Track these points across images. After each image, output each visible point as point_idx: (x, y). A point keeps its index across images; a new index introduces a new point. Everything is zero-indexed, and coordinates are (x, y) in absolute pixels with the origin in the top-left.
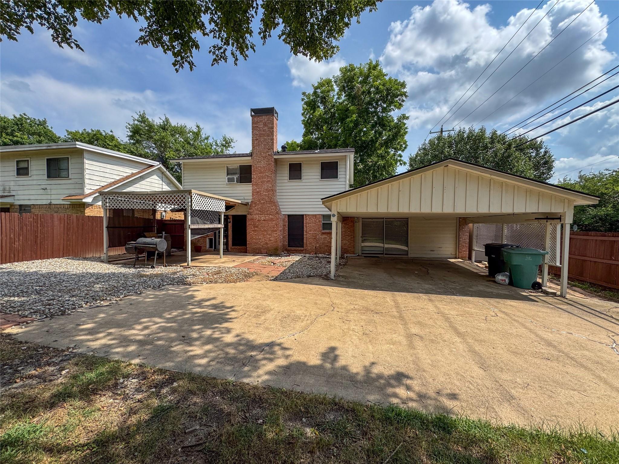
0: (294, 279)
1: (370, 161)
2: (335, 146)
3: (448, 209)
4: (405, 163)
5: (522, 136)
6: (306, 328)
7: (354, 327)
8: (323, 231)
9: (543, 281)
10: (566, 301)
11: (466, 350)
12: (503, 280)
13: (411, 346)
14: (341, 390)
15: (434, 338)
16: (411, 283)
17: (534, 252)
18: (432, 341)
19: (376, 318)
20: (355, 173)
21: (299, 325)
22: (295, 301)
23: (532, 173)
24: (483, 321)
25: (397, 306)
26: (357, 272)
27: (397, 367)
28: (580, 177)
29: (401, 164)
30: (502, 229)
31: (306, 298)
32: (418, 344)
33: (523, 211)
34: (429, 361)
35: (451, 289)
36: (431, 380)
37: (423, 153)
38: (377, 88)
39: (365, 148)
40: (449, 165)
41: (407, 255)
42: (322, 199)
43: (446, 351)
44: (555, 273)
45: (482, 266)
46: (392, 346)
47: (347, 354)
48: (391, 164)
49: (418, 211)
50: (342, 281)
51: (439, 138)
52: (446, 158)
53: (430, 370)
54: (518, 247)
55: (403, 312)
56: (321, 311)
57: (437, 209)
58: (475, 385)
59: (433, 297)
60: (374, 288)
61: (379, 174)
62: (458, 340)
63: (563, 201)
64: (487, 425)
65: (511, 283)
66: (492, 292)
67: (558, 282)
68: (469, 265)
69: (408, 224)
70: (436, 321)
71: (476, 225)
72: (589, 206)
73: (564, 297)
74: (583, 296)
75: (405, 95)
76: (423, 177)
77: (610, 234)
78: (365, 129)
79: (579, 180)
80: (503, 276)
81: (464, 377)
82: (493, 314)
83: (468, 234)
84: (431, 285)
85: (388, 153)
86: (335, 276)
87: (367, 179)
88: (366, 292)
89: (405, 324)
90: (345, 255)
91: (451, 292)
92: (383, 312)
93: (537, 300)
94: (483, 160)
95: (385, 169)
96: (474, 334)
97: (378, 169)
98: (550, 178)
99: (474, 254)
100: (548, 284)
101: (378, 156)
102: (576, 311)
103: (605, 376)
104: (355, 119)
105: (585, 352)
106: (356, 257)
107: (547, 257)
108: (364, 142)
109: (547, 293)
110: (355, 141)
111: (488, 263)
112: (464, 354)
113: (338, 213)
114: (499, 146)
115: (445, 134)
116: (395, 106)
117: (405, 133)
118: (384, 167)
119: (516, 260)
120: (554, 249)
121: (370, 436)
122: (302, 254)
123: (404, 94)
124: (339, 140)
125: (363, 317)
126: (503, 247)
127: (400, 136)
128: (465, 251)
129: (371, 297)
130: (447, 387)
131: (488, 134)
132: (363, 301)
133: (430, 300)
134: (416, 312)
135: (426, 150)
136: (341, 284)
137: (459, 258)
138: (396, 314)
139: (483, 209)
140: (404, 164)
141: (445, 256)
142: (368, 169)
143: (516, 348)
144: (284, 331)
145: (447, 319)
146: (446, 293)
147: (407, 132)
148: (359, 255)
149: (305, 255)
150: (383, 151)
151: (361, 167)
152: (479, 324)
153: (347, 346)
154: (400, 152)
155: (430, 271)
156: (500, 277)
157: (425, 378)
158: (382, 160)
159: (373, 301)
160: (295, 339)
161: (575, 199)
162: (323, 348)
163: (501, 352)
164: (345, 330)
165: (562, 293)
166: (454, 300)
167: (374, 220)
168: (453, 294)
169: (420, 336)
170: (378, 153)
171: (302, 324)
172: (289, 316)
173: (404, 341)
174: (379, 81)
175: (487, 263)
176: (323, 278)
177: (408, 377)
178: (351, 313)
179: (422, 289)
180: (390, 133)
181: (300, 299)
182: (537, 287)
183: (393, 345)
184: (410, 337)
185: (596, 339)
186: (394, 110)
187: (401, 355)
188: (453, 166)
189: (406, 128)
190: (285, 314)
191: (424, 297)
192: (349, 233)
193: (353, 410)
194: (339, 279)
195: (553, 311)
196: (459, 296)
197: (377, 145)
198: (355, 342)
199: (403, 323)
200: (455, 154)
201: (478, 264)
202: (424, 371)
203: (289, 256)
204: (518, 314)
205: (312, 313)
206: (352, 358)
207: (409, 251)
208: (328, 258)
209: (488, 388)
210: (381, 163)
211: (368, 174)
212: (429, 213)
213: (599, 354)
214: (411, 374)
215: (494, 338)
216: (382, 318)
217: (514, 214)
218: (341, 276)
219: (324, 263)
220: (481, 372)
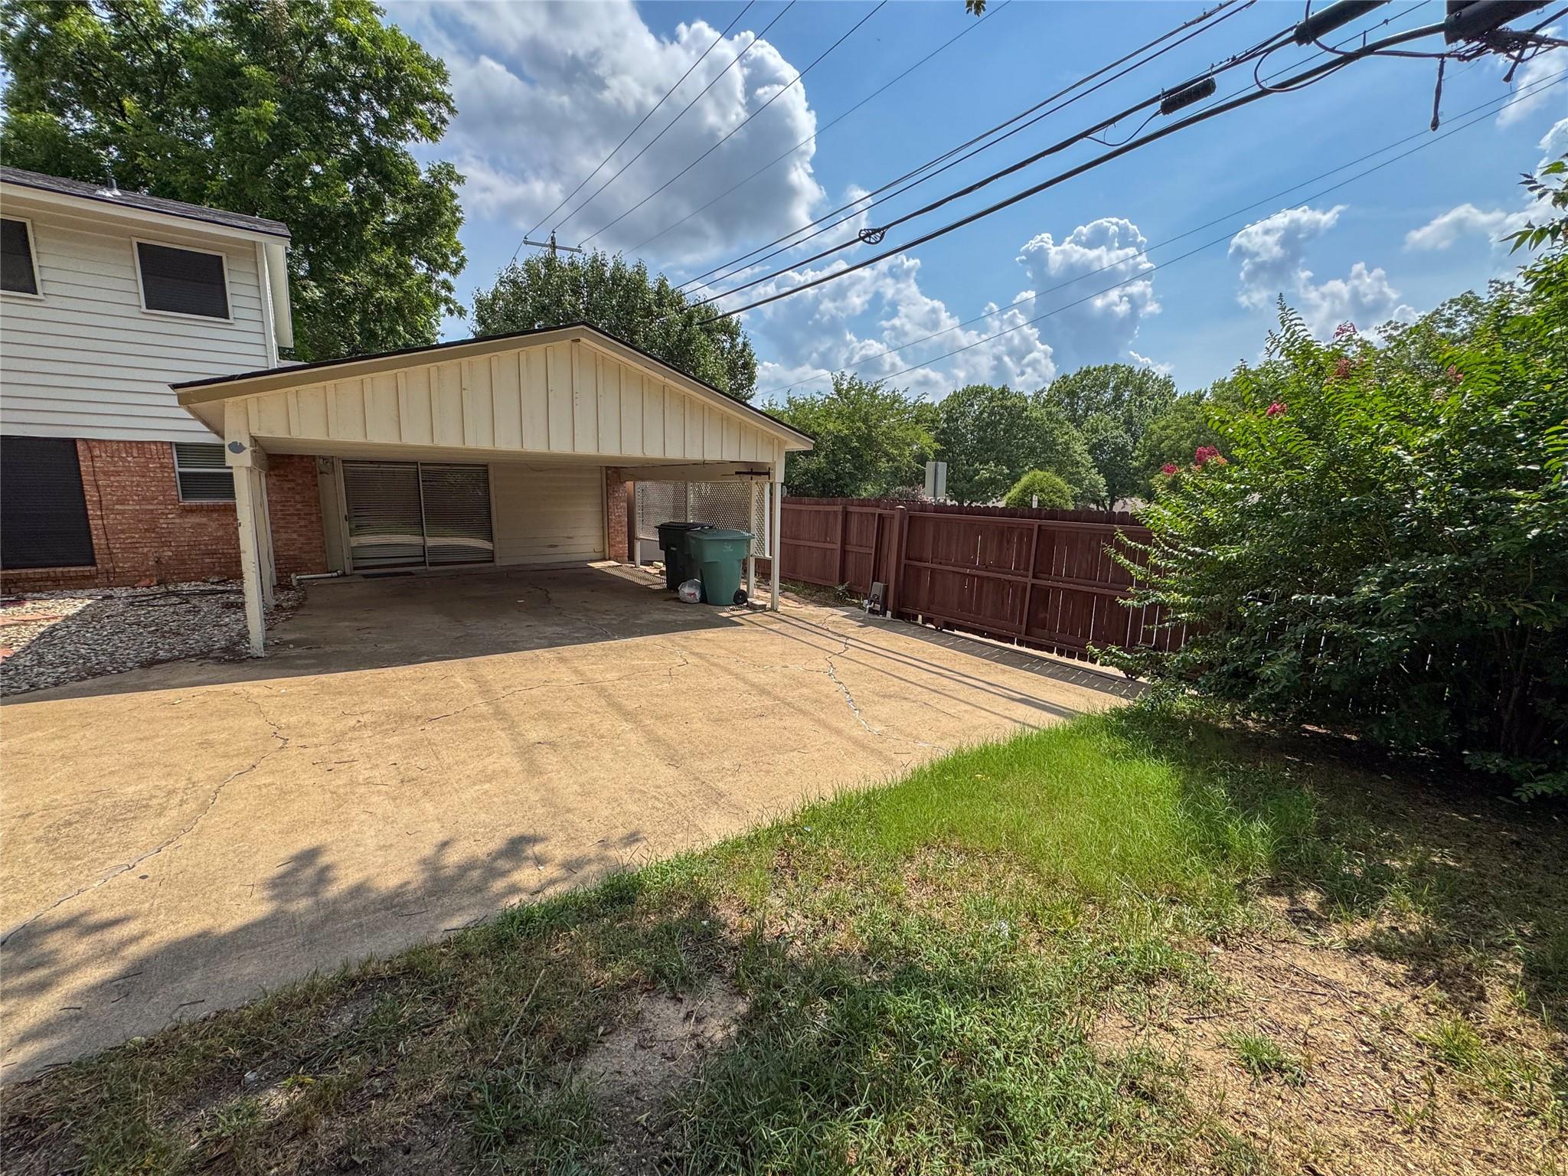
0: (75, 684)
1: (349, 282)
2: (196, 196)
3: (586, 447)
4: (461, 312)
5: (708, 304)
6: (183, 828)
7: (367, 774)
8: (187, 503)
9: (748, 588)
10: (778, 616)
11: (643, 741)
12: (690, 595)
13: (532, 769)
14: (363, 941)
15: (580, 738)
16: (510, 629)
17: (736, 537)
18: (577, 745)
19: (433, 731)
20: (295, 313)
21: (144, 832)
22: (105, 758)
23: (725, 383)
24: (665, 679)
25: (484, 689)
26: (347, 624)
27: (507, 826)
28: (789, 401)
29: (450, 312)
30: (686, 492)
31: (157, 736)
32: (549, 760)
33: (718, 458)
34: (576, 787)
35: (601, 626)
36: (584, 823)
37: (513, 294)
38: (352, 43)
39: (325, 233)
40: (583, 339)
41: (493, 561)
42: (175, 386)
43: (607, 756)
44: (764, 570)
45: (653, 572)
46: (487, 786)
47: (362, 849)
48: (421, 304)
49: (515, 447)
50: (300, 657)
51: (549, 263)
52: (570, 321)
53: (580, 805)
54: (711, 527)
55: (502, 700)
56: (236, 761)
57: (560, 446)
58: (664, 798)
59: (566, 651)
60: (411, 657)
61: (383, 329)
62: (627, 726)
63: (771, 441)
64: (691, 858)
65: (704, 600)
66: (675, 621)
67: (767, 587)
68: (629, 570)
69: (487, 481)
70: (579, 701)
71: (640, 484)
72: (800, 453)
73: (776, 611)
74: (796, 604)
75: (447, 104)
76: (523, 357)
77: (825, 500)
78: (318, 169)
79: (787, 406)
80: (691, 586)
81: (645, 792)
82: (681, 662)
83: (625, 505)
84: (558, 625)
85: (409, 272)
86: (266, 646)
87: (344, 337)
88: (388, 673)
89: (512, 727)
90: (294, 578)
91: (601, 634)
92: (450, 712)
93: (742, 621)
94: (646, 339)
95: (403, 316)
96: (653, 708)
97: (380, 312)
98: (751, 396)
99: (638, 545)
100: (756, 592)
101: (375, 273)
102: (791, 630)
103: (823, 716)
104: (276, 119)
105: (805, 691)
106: (336, 581)
107: (754, 543)
108: (321, 212)
109: (753, 608)
110: (284, 200)
111: (666, 564)
112: (640, 750)
113: (255, 440)
114: (672, 314)
115: (563, 257)
116: (419, 127)
117: (455, 224)
118: (398, 309)
119: (711, 554)
120: (761, 529)
121: (466, 1000)
122: (93, 591)
123: (442, 100)
124: (212, 178)
125: (395, 740)
126: (689, 530)
127: (443, 226)
128: (620, 542)
129: (407, 683)
130: (618, 824)
131: (652, 283)
132: (385, 697)
133: (562, 660)
134: (533, 692)
135: (519, 288)
136: (297, 667)
137: (610, 559)
138: (483, 709)
139: (654, 451)
140: (460, 314)
141: (584, 557)
142: (342, 306)
143: (720, 712)
144: (73, 869)
145: (602, 692)
146: (592, 637)
147: (459, 221)
148: (344, 575)
149: (108, 592)
150: (389, 260)
151: (314, 293)
152: (659, 687)
153: (356, 827)
154: (444, 275)
155: (553, 595)
156: (687, 590)
157: (572, 823)
158: (391, 286)
159: (416, 692)
160: (144, 877)
161: (786, 439)
162: (271, 861)
163: (699, 725)
164: (342, 791)
165: (772, 605)
166: (609, 649)
167: (384, 468)
168: (608, 638)
169: (550, 744)
170: (373, 261)
171: (162, 821)
172: (85, 814)
173: (516, 765)
174: (357, 21)
175: (661, 564)
176: (219, 660)
177: (534, 840)
178: (351, 739)
179: (540, 638)
180: (410, 209)
181: (129, 747)
182: (741, 598)
183: (490, 781)
184: (527, 752)
185: (814, 667)
186: (416, 139)
187: (511, 798)
188: (592, 344)
189: (457, 209)
190: (62, 815)
191: (547, 655)
192: (299, 506)
193: (409, 970)
194: (286, 652)
195: (764, 636)
196: (619, 638)
197: (368, 234)
198: (380, 811)
199: (506, 726)
200: (587, 314)
201: (647, 568)
202: (569, 811)
203: (20, 601)
204: (719, 651)
205: (198, 776)
206: (379, 853)
207: (497, 551)
208: (223, 592)
209: (684, 796)
210: (387, 294)
211: (344, 321)
212: (567, 456)
213: (817, 688)
214: (540, 830)
215: (686, 705)
216: (448, 728)
217: (704, 463)
218: (291, 642)
219: (210, 612)
220: (671, 772)
